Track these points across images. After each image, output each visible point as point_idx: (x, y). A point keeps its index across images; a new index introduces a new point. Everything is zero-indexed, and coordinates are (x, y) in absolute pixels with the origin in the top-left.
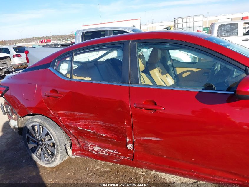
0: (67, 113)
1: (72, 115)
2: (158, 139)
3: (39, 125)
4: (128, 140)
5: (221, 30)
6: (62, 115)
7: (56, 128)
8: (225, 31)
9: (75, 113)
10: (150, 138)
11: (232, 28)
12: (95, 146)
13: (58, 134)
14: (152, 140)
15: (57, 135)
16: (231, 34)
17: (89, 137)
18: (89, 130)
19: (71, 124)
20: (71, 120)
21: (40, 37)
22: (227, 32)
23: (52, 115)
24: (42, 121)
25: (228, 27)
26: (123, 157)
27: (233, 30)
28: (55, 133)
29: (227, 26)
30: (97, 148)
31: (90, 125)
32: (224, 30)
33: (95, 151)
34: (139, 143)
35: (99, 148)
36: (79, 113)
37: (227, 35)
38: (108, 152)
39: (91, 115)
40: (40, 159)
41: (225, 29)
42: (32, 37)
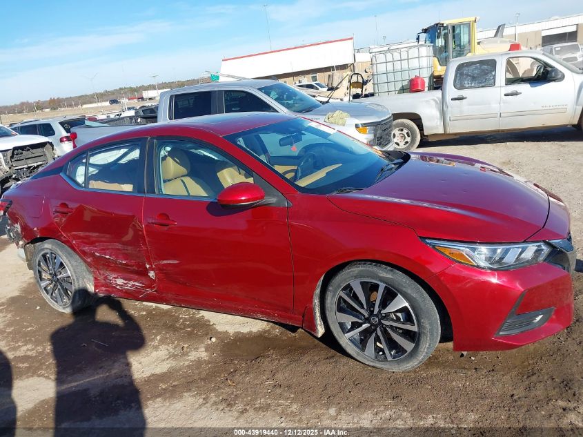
0: (81, 234)
1: (87, 237)
2: (176, 262)
3: (51, 253)
4: (148, 266)
5: (462, 74)
6: (76, 237)
7: (71, 257)
8: (470, 76)
9: (91, 234)
10: (169, 262)
11: (483, 71)
12: (117, 278)
13: (75, 264)
14: (170, 264)
15: (72, 266)
16: (481, 83)
17: (109, 266)
18: (107, 257)
19: (86, 249)
20: (86, 244)
21: (135, 86)
22: (474, 78)
23: (65, 237)
24: (54, 247)
25: (476, 68)
26: (149, 291)
27: (486, 74)
28: (70, 263)
29: (473, 67)
30: (120, 281)
31: (108, 249)
32: (468, 75)
33: (119, 285)
34: (160, 269)
35: (123, 281)
36: (95, 234)
37: (473, 85)
38: (133, 285)
39: (108, 236)
40: (57, 302)
41: (470, 71)
42: (118, 88)
